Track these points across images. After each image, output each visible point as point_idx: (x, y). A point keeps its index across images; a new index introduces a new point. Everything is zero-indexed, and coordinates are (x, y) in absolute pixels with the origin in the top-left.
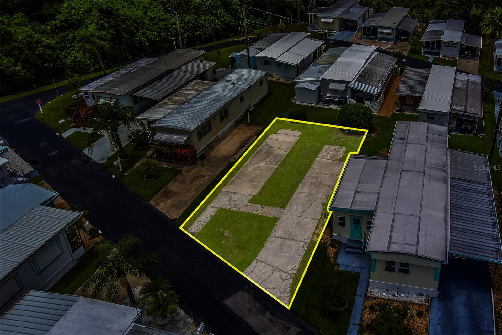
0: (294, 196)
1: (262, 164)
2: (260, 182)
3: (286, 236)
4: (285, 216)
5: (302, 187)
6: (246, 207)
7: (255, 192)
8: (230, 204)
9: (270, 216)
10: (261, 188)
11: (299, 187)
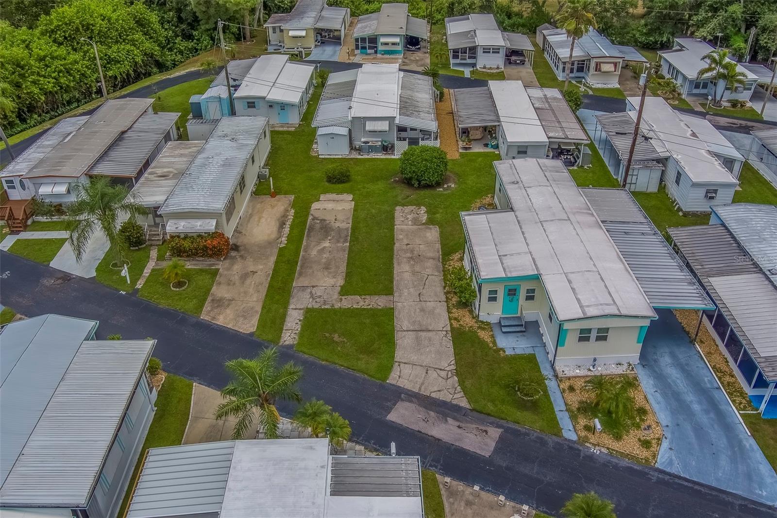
0: (396, 277)
1: (326, 244)
2: (337, 267)
3: (417, 327)
4: (399, 304)
5: (399, 264)
6: (341, 302)
7: (341, 282)
8: (316, 302)
9: (380, 308)
10: (344, 274)
11: (395, 265)
